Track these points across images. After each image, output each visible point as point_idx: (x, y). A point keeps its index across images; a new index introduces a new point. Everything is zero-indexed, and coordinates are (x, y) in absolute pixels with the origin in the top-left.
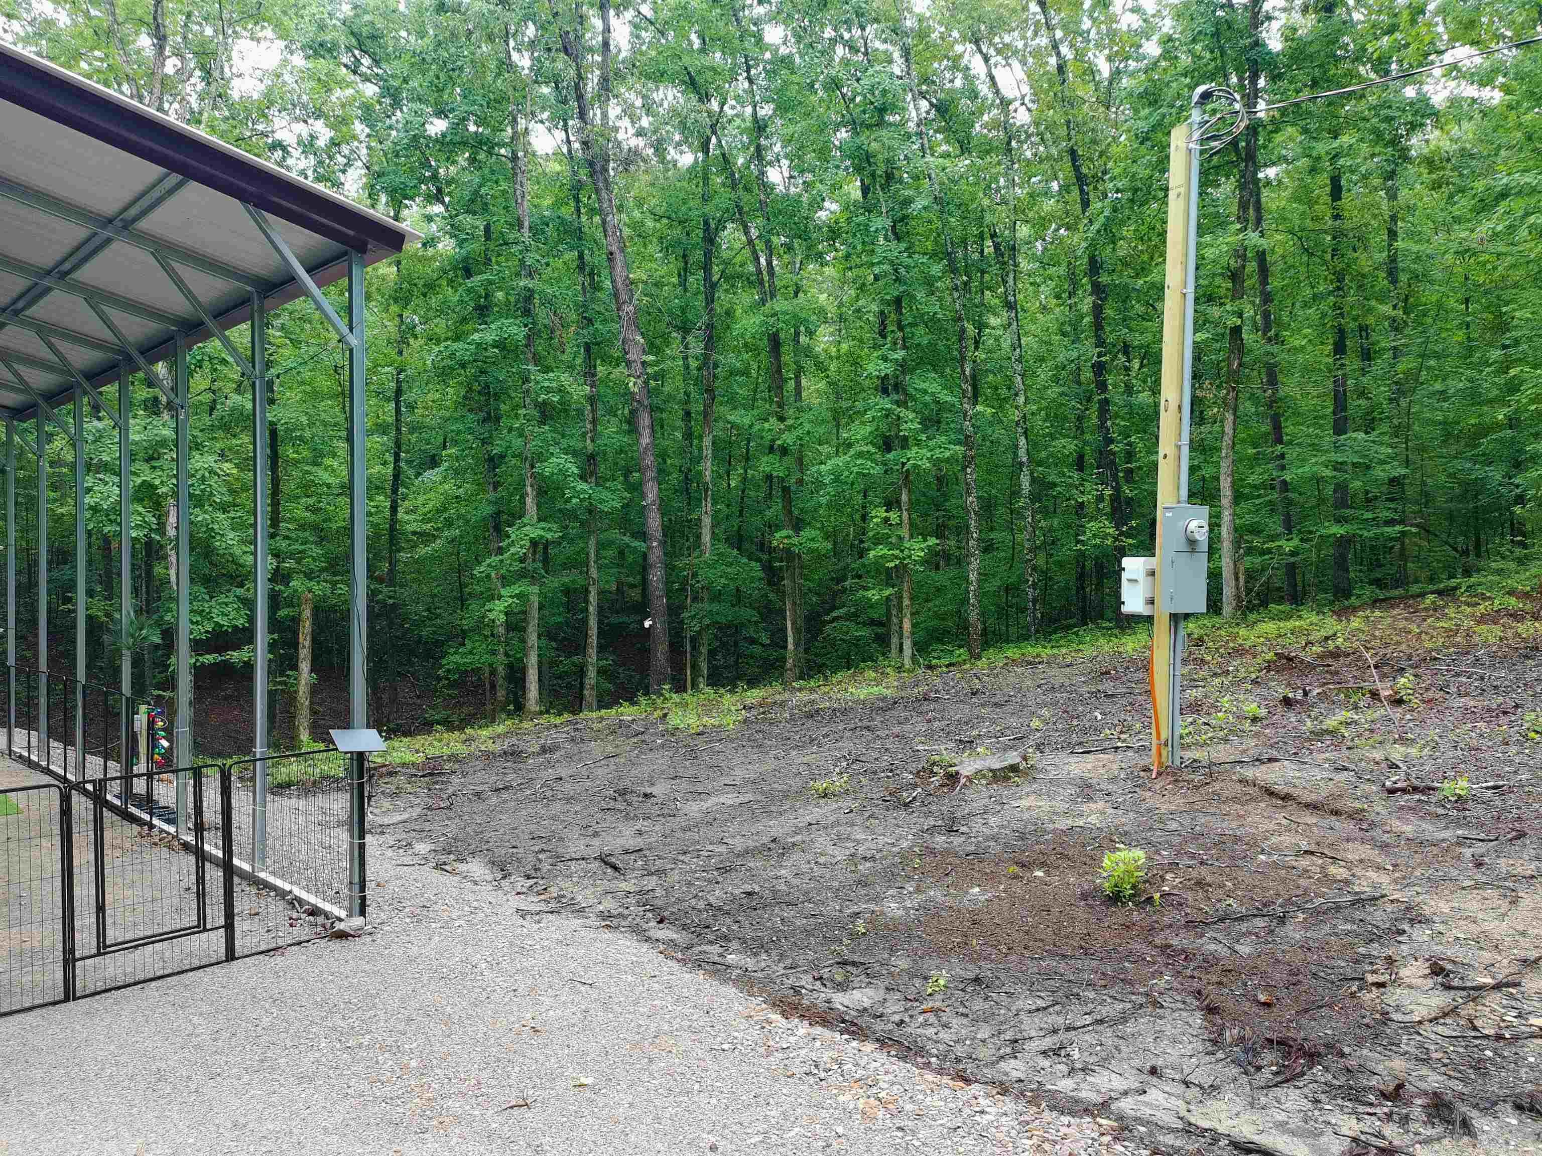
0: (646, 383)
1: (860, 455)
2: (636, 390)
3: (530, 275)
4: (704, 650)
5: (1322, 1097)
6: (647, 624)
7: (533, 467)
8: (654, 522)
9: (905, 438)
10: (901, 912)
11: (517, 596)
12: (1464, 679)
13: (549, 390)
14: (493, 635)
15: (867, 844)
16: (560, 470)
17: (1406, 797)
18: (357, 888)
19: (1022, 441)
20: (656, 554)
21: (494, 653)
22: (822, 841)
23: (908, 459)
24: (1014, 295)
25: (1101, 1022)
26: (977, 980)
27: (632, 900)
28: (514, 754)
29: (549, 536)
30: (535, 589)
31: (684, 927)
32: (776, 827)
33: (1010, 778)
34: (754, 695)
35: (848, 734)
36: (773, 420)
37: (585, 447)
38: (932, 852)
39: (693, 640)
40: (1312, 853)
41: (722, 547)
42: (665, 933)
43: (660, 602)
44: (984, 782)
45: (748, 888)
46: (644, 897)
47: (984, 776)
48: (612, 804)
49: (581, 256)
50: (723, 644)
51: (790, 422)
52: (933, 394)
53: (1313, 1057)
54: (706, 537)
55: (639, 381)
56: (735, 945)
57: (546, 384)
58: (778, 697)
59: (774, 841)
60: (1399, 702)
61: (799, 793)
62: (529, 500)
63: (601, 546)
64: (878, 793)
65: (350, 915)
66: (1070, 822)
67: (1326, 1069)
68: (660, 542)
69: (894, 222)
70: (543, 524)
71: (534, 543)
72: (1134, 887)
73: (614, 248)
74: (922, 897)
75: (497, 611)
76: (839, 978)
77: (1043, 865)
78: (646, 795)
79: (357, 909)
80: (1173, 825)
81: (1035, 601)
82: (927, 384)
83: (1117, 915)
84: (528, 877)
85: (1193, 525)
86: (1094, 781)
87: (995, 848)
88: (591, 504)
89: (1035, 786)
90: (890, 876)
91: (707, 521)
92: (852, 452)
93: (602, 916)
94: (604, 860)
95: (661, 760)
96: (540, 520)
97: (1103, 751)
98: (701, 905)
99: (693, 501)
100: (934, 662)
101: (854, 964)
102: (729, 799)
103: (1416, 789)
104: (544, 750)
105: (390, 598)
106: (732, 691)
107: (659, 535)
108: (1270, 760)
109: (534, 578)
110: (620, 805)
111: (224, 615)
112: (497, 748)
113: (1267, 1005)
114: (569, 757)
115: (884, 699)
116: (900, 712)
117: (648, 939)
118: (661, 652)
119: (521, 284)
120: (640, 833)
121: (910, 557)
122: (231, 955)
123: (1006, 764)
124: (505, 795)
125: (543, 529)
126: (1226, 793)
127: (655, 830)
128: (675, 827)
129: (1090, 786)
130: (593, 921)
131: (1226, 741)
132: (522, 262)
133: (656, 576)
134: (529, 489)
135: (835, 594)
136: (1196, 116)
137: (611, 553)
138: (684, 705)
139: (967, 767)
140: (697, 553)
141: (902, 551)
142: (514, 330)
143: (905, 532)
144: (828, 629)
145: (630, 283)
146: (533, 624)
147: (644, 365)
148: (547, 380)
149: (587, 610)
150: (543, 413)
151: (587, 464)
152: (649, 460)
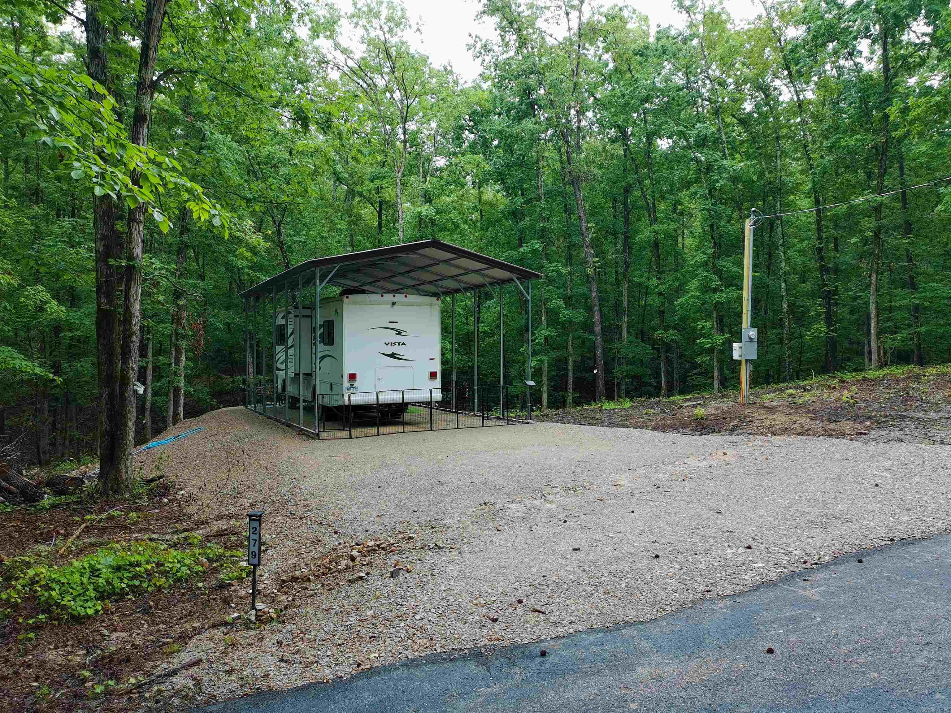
0: (595, 270)
1: (693, 296)
2: (590, 273)
6: (595, 372)
7: (545, 304)
8: (598, 328)
9: (714, 289)
11: (539, 361)
13: (553, 271)
16: (557, 306)
20: (599, 341)
22: (639, 419)
23: (715, 299)
25: (676, 429)
29: (552, 334)
30: (546, 358)
33: (697, 407)
34: (638, 399)
35: (665, 406)
37: (568, 293)
41: (633, 338)
43: (600, 361)
45: (617, 424)
47: (690, 406)
52: (728, 268)
54: (625, 333)
55: (592, 270)
57: (551, 268)
59: (627, 419)
60: (834, 388)
61: (639, 414)
62: (543, 319)
63: (574, 338)
68: (601, 337)
70: (549, 329)
71: (546, 338)
73: (582, 214)
77: (689, 418)
81: (789, 364)
83: (695, 421)
85: (752, 334)
88: (570, 320)
91: (625, 326)
92: (689, 295)
95: (598, 414)
96: (547, 327)
99: (618, 316)
102: (618, 417)
104: (556, 415)
107: (600, 334)
108: (774, 401)
109: (546, 353)
118: (601, 383)
121: (716, 343)
125: (549, 331)
133: (599, 351)
134: (543, 314)
137: (578, 341)
140: (620, 342)
141: (712, 340)
142: (538, 245)
143: (714, 331)
145: (588, 229)
146: (545, 373)
147: (594, 262)
148: (552, 266)
149: (567, 368)
150: (550, 281)
151: (568, 300)
152: (596, 302)
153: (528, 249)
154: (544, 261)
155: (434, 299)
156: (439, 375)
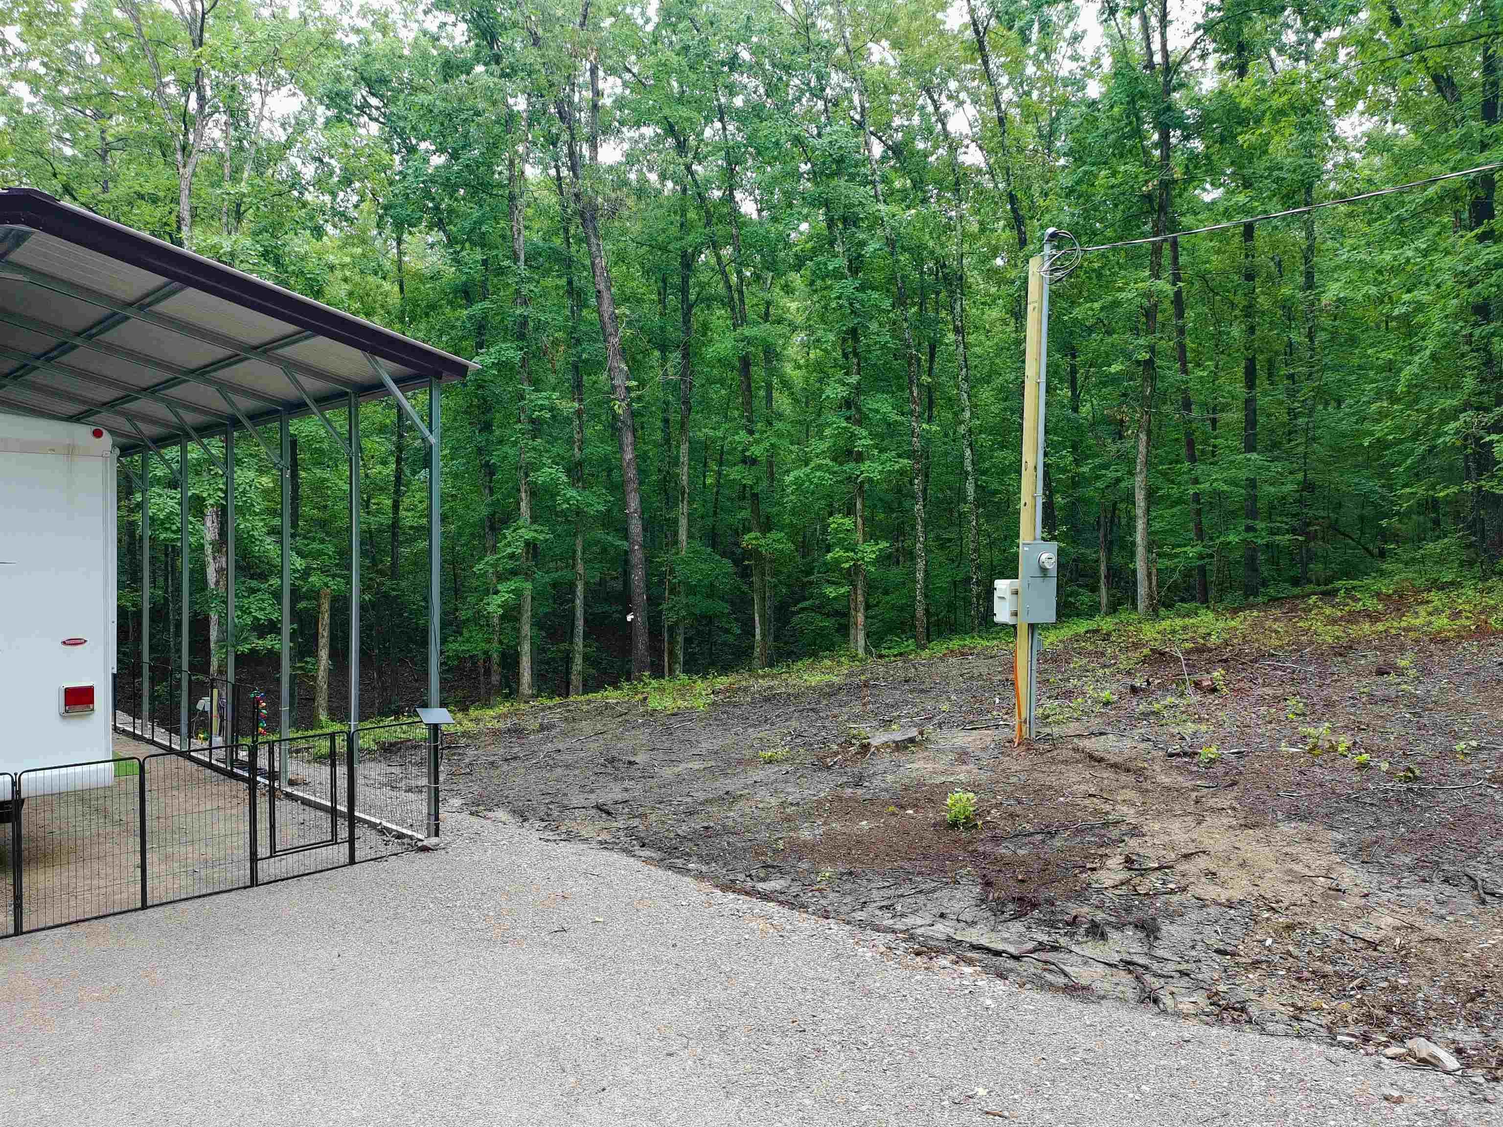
0: (629, 406)
1: (819, 467)
2: (621, 412)
3: (526, 303)
4: (680, 639)
5: (1034, 926)
6: (629, 618)
7: (527, 476)
8: (636, 527)
9: (860, 454)
10: (811, 837)
11: (512, 591)
12: (1280, 673)
13: (542, 408)
14: (488, 625)
15: (796, 795)
16: (552, 479)
17: (1179, 759)
18: (433, 818)
19: (968, 452)
20: (637, 555)
21: (489, 641)
22: (762, 793)
23: (862, 472)
24: (961, 321)
25: (921, 892)
26: (851, 873)
27: (621, 833)
28: (517, 732)
29: (542, 537)
30: (529, 585)
31: (660, 849)
32: (732, 784)
33: (907, 748)
34: (722, 682)
35: (796, 714)
36: (743, 433)
37: (573, 455)
38: (840, 799)
39: (671, 629)
40: (1094, 796)
41: (697, 544)
42: (646, 853)
43: (640, 597)
44: (888, 750)
45: (706, 824)
46: (631, 832)
47: (889, 746)
48: (603, 770)
49: (570, 283)
50: (698, 632)
51: (757, 436)
52: (884, 414)
53: (1034, 906)
54: (683, 535)
55: (623, 404)
56: (695, 858)
57: (540, 402)
58: (744, 683)
59: (727, 793)
60: (1214, 690)
61: (751, 761)
62: (523, 505)
63: (587, 544)
64: (811, 759)
65: (429, 836)
66: (943, 779)
67: (1041, 912)
68: (641, 545)
69: (850, 261)
70: (535, 527)
71: (527, 543)
72: (967, 818)
73: (602, 287)
74: (827, 827)
75: (494, 605)
76: (762, 875)
77: (915, 806)
78: (630, 763)
79: (433, 832)
80: (1013, 780)
81: (978, 597)
82: (879, 404)
83: (953, 834)
84: (543, 820)
85: (1044, 557)
86: (970, 750)
87: (885, 796)
88: (579, 507)
89: (926, 754)
90: (807, 816)
91: (683, 522)
92: (812, 465)
93: (600, 842)
94: (599, 808)
95: (642, 736)
96: (531, 523)
97: (987, 728)
98: (672, 835)
99: (671, 502)
100: (883, 652)
101: (773, 867)
102: (696, 765)
103: (1185, 754)
104: (542, 728)
105: (394, 590)
106: (704, 678)
107: (640, 539)
108: (1101, 734)
109: (528, 576)
110: (610, 770)
111: (261, 609)
112: (501, 725)
113: (1022, 881)
114: (563, 733)
115: (830, 685)
116: (842, 696)
117: (633, 856)
118: (641, 642)
119: (518, 312)
120: (626, 790)
121: (863, 559)
122: (352, 861)
123: (906, 737)
124: (514, 764)
125: (536, 531)
126: (1060, 758)
127: (637, 789)
128: (653, 785)
129: (966, 753)
130: (594, 845)
131: (1078, 719)
132: (518, 292)
133: (637, 576)
134: (523, 495)
135: (804, 586)
136: (1047, 250)
137: (596, 549)
138: (662, 690)
139: (878, 739)
140: (674, 550)
141: (856, 553)
142: (511, 353)
143: (859, 536)
144: (795, 619)
145: (615, 318)
146: (526, 616)
147: (628, 389)
148: (541, 398)
149: (573, 601)
150: (537, 427)
151: (575, 470)
152: (632, 473)
153: (489, 361)
154: (527, 388)
155: (82, 432)
156: (103, 698)
